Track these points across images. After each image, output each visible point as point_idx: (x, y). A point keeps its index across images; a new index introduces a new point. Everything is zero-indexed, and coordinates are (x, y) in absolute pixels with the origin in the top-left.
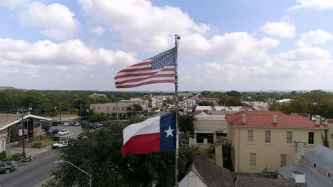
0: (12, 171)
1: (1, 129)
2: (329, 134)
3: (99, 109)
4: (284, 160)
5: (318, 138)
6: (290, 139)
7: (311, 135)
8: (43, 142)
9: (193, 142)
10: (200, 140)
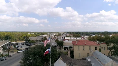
0: (6, 59)
1: (0, 46)
2: (101, 47)
3: (32, 39)
4: (88, 55)
5: (98, 48)
6: (90, 49)
7: (96, 47)
8: (14, 51)
9: (63, 50)
10: (65, 49)
